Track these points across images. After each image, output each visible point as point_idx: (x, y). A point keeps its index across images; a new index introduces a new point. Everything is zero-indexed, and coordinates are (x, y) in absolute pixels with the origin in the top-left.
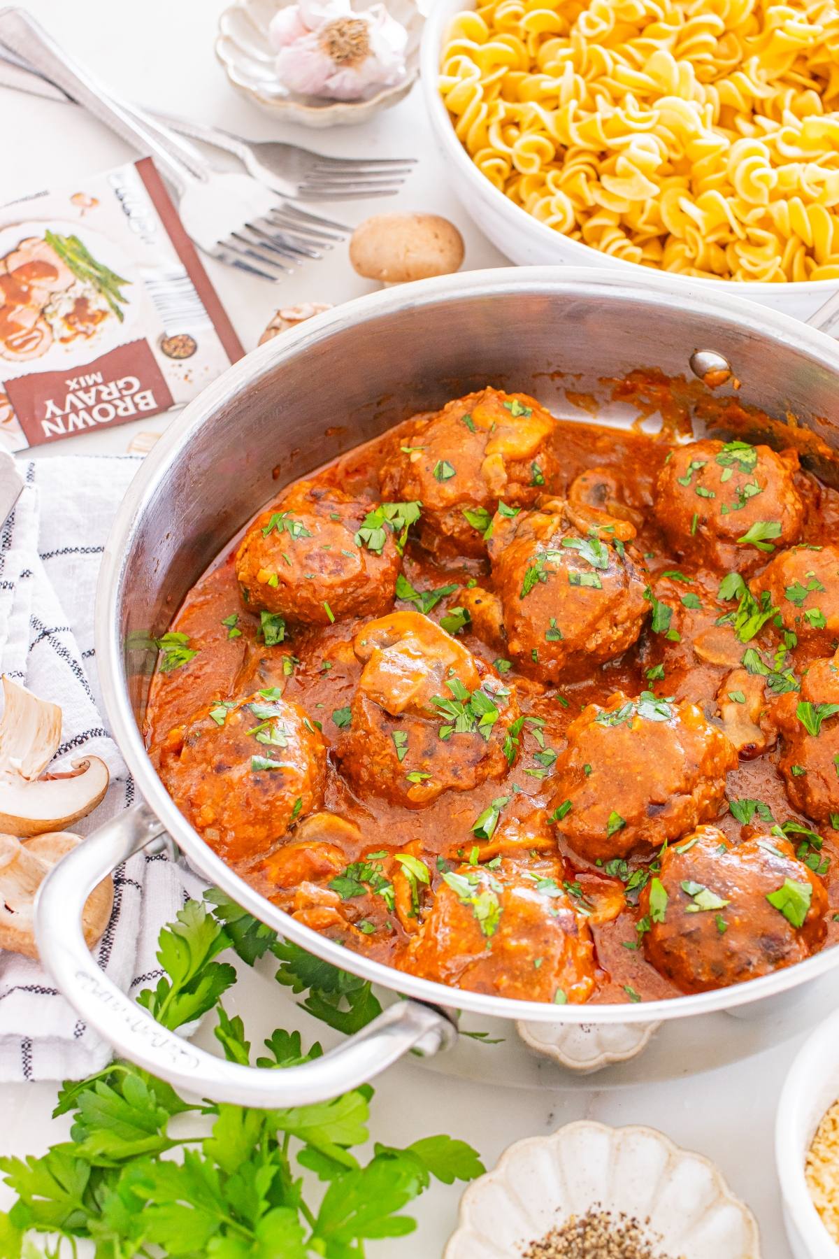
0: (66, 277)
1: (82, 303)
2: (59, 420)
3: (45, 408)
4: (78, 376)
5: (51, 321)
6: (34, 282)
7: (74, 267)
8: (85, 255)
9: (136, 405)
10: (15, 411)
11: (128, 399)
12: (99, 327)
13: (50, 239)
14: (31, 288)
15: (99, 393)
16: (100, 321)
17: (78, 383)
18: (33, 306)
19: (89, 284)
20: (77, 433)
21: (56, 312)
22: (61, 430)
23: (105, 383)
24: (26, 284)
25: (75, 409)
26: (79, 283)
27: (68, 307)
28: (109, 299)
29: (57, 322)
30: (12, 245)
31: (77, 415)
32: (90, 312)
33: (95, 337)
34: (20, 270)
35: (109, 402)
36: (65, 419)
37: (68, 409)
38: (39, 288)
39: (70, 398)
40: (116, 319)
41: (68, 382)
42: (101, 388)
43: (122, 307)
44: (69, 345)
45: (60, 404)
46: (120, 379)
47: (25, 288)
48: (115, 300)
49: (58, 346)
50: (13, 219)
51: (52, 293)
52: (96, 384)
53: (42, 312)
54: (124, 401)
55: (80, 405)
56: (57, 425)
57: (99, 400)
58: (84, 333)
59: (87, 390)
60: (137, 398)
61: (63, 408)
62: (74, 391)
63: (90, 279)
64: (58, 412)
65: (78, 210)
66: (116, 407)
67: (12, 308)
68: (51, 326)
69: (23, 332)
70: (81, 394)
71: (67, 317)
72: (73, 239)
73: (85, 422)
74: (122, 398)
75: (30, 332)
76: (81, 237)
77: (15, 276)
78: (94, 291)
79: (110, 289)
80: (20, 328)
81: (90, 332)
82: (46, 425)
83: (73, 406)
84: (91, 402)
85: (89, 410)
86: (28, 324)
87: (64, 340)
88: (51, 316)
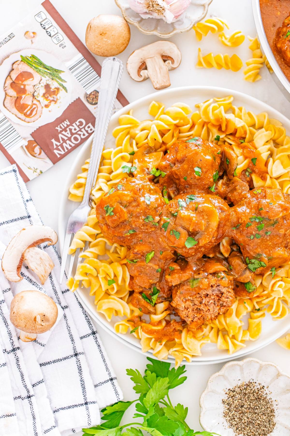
0: (37, 77)
1: (47, 87)
2: (60, 147)
3: (52, 143)
4: (59, 124)
5: (38, 99)
6: (25, 83)
7: (39, 71)
8: (41, 64)
9: (87, 131)
10: (41, 148)
11: (83, 130)
12: (58, 96)
13: (24, 60)
14: (25, 86)
15: (71, 130)
16: (57, 94)
17: (61, 127)
18: (29, 94)
19: (47, 78)
20: (69, 152)
21: (39, 94)
22: (63, 153)
23: (71, 125)
24: (22, 85)
25: (64, 141)
26: (43, 78)
27: (43, 91)
28: (58, 82)
29: (41, 98)
30: (9, 68)
31: (66, 143)
32: (52, 90)
33: (58, 101)
34: (17, 78)
35: (76, 133)
36: (62, 146)
37: (61, 142)
38: (28, 85)
39: (60, 135)
40: (64, 91)
41: (57, 128)
42: (71, 127)
43: (64, 84)
44: (50, 108)
45: (58, 140)
46: (76, 121)
47: (22, 87)
48: (60, 82)
49: (45, 110)
50: (5, 54)
51: (34, 86)
52: (68, 126)
53: (33, 96)
54: (82, 131)
55: (66, 138)
56: (60, 151)
57: (72, 134)
58: (53, 100)
59: (65, 130)
60: (86, 128)
61: (59, 142)
62: (61, 131)
63: (47, 75)
64: (58, 144)
65: (29, 41)
66: (80, 135)
67: (21, 98)
68: (39, 101)
69: (29, 107)
70: (63, 133)
71: (44, 95)
72: (33, 56)
73: (70, 146)
74: (80, 130)
75: (32, 107)
76: (36, 55)
77: (16, 82)
78: (50, 80)
79: (56, 77)
80: (27, 106)
81: (55, 100)
82: (56, 152)
83: (63, 139)
84: (69, 135)
85: (69, 139)
86: (30, 103)
87: (47, 106)
88: (38, 97)
